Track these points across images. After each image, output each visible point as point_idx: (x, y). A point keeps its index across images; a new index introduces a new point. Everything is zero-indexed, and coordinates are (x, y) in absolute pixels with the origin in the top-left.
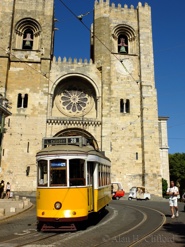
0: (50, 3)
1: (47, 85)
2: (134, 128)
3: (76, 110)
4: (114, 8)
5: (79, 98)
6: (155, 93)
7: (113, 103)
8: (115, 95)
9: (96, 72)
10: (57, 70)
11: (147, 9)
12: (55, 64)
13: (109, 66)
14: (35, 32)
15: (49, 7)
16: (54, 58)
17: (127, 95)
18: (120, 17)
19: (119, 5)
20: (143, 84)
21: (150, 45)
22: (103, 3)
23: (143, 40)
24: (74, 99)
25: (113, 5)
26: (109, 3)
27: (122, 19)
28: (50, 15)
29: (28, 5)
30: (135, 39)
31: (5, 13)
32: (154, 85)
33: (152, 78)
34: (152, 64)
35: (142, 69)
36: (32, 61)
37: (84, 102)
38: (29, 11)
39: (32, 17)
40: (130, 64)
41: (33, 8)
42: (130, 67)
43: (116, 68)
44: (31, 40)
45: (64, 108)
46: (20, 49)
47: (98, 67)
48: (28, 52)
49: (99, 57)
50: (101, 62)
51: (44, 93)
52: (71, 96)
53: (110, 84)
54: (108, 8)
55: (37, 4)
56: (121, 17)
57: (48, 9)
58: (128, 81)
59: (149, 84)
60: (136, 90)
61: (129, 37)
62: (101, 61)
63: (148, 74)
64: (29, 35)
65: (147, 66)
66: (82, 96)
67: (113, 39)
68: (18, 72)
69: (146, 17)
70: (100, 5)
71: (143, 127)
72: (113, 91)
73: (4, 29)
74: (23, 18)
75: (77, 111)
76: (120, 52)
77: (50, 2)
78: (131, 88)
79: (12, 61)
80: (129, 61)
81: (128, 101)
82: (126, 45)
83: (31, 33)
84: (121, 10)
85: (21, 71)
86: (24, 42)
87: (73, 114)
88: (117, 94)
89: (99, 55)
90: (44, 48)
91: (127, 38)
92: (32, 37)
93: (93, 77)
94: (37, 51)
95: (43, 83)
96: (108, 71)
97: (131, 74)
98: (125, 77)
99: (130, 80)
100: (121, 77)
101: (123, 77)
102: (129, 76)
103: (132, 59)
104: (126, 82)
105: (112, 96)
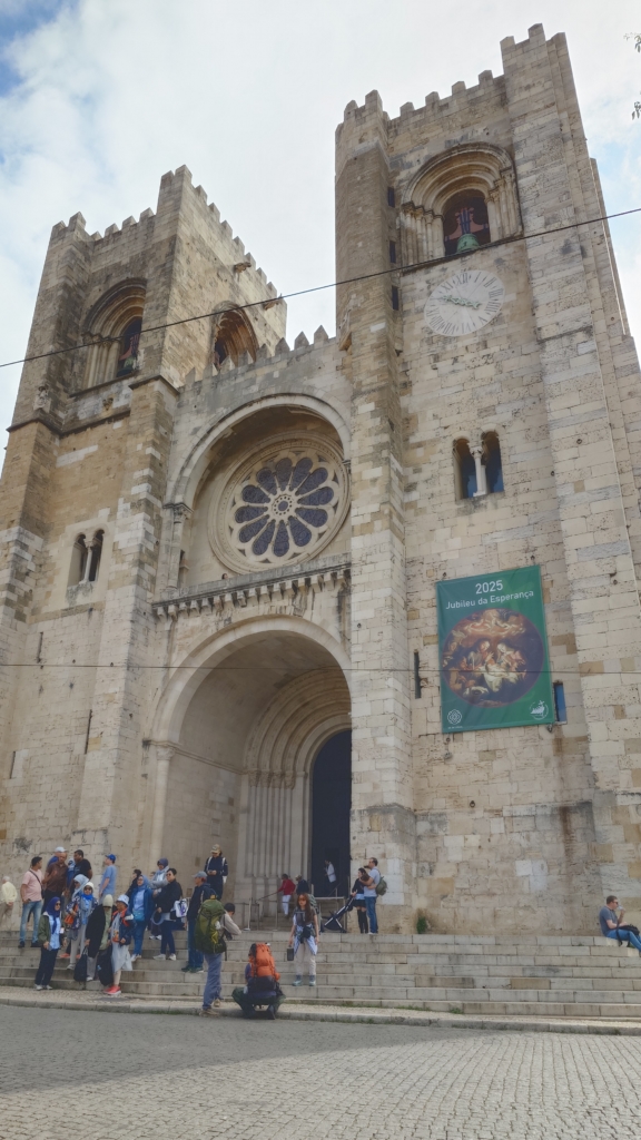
1: (146, 472)
2: (529, 555)
3: (287, 548)
4: (411, 115)
5: (300, 497)
7: (417, 471)
8: (425, 430)
9: (339, 364)
10: (198, 412)
12: (191, 394)
13: (379, 318)
17: (484, 414)
23: (534, 159)
24: (283, 507)
27: (442, 135)
29: (126, 244)
30: (508, 179)
33: (597, 294)
35: (535, 275)
36: (123, 411)
37: (321, 507)
38: (125, 261)
39: (132, 277)
40: (492, 281)
41: (139, 248)
42: (492, 294)
43: (427, 321)
45: (243, 552)
48: (117, 386)
49: (345, 304)
50: (349, 319)
52: (271, 496)
54: (372, 121)
56: (440, 130)
58: (484, 352)
59: (574, 326)
60: (525, 380)
61: (488, 189)
63: (568, 283)
66: (311, 485)
67: (412, 223)
72: (415, 416)
74: (107, 291)
75: (293, 548)
76: (453, 253)
78: (502, 377)
80: (484, 274)
81: (491, 440)
82: (481, 227)
84: (436, 110)
85: (89, 457)
87: (278, 562)
88: (435, 424)
89: (345, 298)
91: (482, 196)
93: (328, 390)
96: (375, 341)
97: (497, 320)
98: (468, 342)
99: (493, 349)
100: (449, 347)
101: (460, 344)
102: (490, 330)
103: (499, 261)
104: (476, 363)
105: (413, 440)
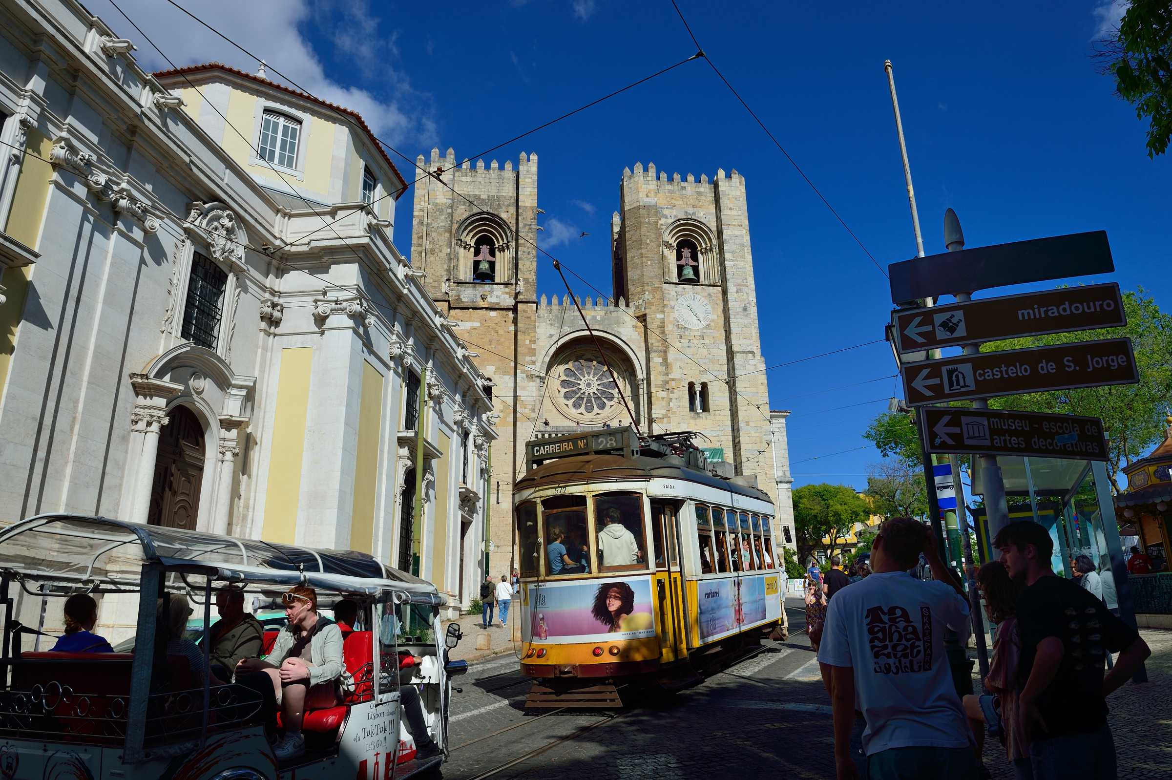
0: (530, 180)
1: (533, 359)
2: (720, 443)
3: (593, 408)
4: (666, 183)
5: (599, 383)
6: (763, 367)
7: (672, 393)
8: (675, 373)
9: (635, 324)
10: (551, 325)
11: (738, 184)
12: (545, 311)
13: (661, 311)
14: (498, 242)
15: (529, 189)
16: (544, 300)
17: (702, 373)
18: (678, 203)
19: (677, 177)
20: (735, 349)
21: (747, 262)
22: (641, 174)
23: (733, 252)
24: (589, 385)
25: (664, 176)
26: (654, 175)
27: (683, 206)
28: (531, 208)
29: (483, 183)
30: (714, 250)
31: (436, 204)
32: (759, 350)
33: (754, 334)
34: (753, 305)
35: (731, 316)
36: (497, 307)
37: (610, 391)
38: (484, 196)
39: (491, 211)
40: (706, 305)
41: (493, 192)
42: (706, 312)
43: (676, 315)
44: (491, 259)
45: (567, 405)
46: (468, 281)
47: (637, 315)
48: (487, 287)
49: (639, 293)
50: (644, 304)
51: (527, 376)
52: (582, 378)
53: (665, 352)
54: (653, 185)
55: (501, 181)
56: (682, 202)
57: (526, 193)
58: (703, 341)
59: (748, 349)
60: (720, 362)
61: (701, 246)
62: (643, 300)
63: (745, 326)
64: (485, 249)
65: (741, 310)
66: (604, 378)
67: (666, 252)
68: (469, 332)
69: (736, 202)
70: (636, 179)
71: (739, 442)
72: (671, 364)
73: (436, 239)
74: (472, 213)
75: (596, 410)
76: (682, 278)
77: (529, 178)
78: (710, 357)
79: (455, 308)
80: (703, 299)
81: (704, 386)
82: (694, 264)
83: (491, 244)
84: (680, 187)
85: (474, 329)
86: (476, 264)
87: (588, 416)
88: (680, 371)
89: (639, 289)
90: (521, 279)
91: (697, 248)
92: (492, 254)
93: (629, 337)
94: (506, 284)
95: (525, 355)
96: (659, 324)
97: (708, 326)
98: (696, 333)
99: (706, 341)
100: (687, 333)
101: (692, 333)
102: (705, 331)
103: (709, 295)
104: (699, 346)
105: (670, 376)
